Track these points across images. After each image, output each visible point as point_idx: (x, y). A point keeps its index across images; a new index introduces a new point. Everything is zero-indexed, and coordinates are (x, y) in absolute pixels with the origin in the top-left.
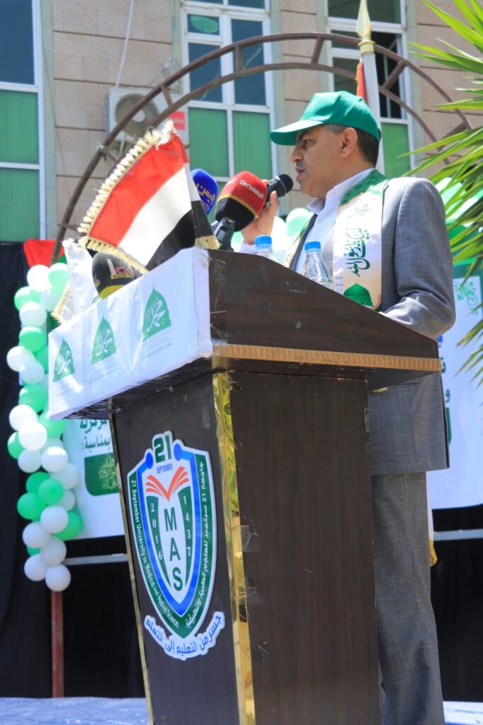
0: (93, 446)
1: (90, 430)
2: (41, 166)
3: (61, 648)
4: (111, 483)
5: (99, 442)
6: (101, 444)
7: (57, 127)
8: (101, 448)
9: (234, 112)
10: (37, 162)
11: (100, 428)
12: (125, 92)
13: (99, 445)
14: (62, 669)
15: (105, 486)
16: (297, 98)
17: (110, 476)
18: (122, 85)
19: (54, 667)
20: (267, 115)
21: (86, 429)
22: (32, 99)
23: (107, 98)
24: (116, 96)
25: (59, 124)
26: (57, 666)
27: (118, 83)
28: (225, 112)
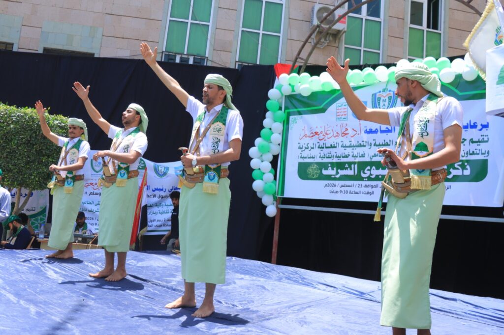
0: (306, 158)
1: (304, 150)
2: (281, 35)
3: (277, 243)
4: (313, 175)
5: (309, 156)
6: (310, 158)
7: (289, 18)
8: (310, 159)
9: (366, 20)
10: (280, 33)
11: (310, 150)
12: (321, 6)
13: (309, 158)
14: (276, 251)
15: (310, 176)
16: (394, 16)
17: (313, 172)
18: (319, 3)
19: (273, 250)
20: (380, 22)
21: (302, 150)
22: (280, 6)
23: (313, 8)
24: (317, 7)
25: (291, 17)
26: (275, 250)
27: (318, 2)
28: (362, 19)
